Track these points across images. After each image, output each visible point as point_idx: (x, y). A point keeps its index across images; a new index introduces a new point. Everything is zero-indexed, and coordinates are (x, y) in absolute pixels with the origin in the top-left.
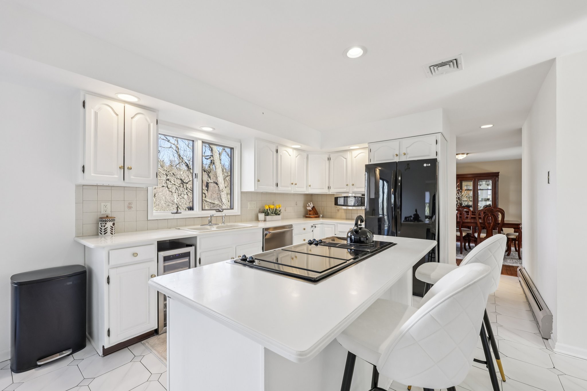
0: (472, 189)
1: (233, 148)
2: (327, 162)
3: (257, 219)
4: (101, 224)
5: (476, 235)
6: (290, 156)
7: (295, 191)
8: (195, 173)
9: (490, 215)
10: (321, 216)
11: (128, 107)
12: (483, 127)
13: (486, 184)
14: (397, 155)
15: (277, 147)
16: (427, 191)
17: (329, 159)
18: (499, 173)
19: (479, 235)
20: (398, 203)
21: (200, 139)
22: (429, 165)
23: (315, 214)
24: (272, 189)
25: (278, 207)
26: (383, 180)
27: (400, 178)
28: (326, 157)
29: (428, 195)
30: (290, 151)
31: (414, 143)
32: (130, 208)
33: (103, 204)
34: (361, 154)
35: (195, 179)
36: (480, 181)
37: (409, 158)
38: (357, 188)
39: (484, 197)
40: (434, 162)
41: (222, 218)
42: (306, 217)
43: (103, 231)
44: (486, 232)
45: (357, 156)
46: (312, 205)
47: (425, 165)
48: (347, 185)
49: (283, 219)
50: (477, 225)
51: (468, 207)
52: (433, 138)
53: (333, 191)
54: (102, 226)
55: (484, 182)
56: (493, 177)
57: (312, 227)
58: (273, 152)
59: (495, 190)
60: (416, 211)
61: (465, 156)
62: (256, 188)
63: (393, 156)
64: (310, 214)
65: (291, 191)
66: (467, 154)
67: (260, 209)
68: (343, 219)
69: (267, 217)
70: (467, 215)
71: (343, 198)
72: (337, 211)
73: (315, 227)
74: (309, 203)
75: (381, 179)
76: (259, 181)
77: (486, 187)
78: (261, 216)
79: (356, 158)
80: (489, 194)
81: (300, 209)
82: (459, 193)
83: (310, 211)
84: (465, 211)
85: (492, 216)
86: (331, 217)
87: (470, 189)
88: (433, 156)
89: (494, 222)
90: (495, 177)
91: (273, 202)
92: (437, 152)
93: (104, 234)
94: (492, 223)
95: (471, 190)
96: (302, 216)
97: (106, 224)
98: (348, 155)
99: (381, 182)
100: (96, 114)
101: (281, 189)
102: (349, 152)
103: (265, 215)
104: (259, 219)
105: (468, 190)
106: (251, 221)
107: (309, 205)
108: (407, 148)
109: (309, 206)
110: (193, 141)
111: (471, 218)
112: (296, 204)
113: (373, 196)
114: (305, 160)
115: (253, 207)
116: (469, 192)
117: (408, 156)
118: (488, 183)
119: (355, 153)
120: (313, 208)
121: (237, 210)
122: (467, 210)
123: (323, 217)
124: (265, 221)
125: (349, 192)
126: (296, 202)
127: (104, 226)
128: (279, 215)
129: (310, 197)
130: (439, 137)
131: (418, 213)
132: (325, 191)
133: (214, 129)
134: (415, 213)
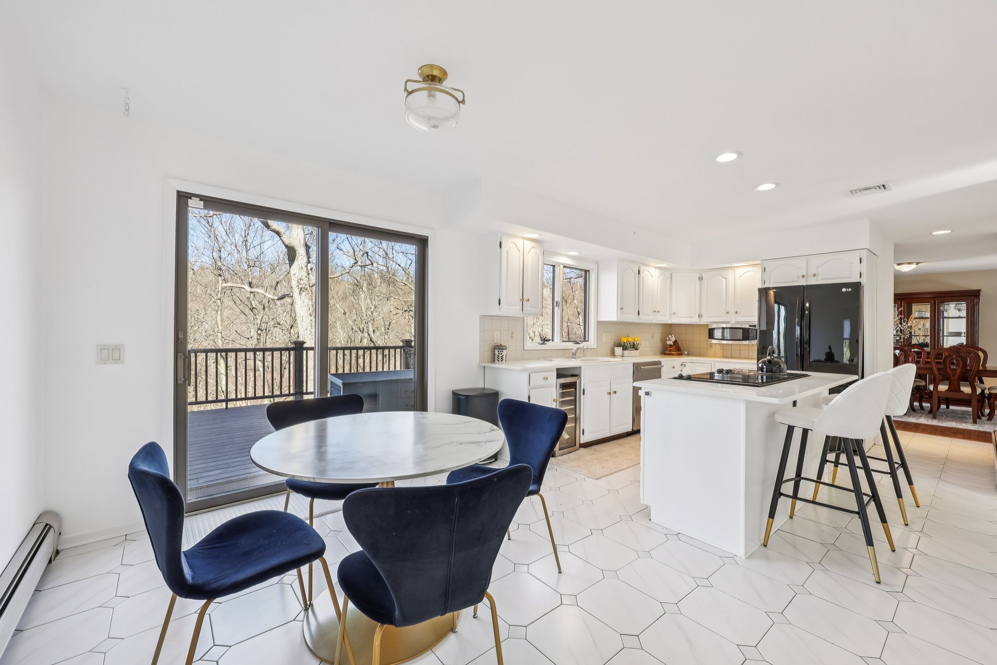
0: (929, 316)
1: (589, 271)
2: (698, 282)
3: (613, 354)
4: (498, 351)
5: (931, 387)
6: (652, 276)
7: (656, 321)
8: (556, 300)
9: (954, 357)
10: (686, 353)
11: (527, 243)
12: (934, 233)
13: (955, 309)
14: (803, 276)
15: (639, 267)
16: (846, 318)
17: (701, 279)
18: (980, 290)
19: (936, 387)
20: (806, 337)
21: (562, 264)
22: (850, 290)
23: (677, 350)
24: (634, 318)
25: (636, 339)
26: (779, 304)
27: (807, 305)
28: (697, 275)
29: (847, 326)
30: (652, 270)
31: (827, 261)
32: (512, 337)
33: (496, 333)
34: (748, 273)
35: (555, 308)
36: (946, 304)
37: (821, 280)
38: (742, 316)
39: (952, 329)
40: (856, 287)
41: (584, 351)
42: (665, 354)
43: (500, 358)
44: (948, 384)
45: (742, 275)
46: (673, 339)
47: (844, 290)
48: (728, 313)
49: (641, 355)
50: (932, 371)
51: (922, 345)
52: (856, 257)
53: (704, 321)
54: (499, 354)
55: (952, 305)
56: (969, 297)
57: (682, 365)
58: (635, 274)
59: (973, 319)
60: (830, 348)
61: (913, 266)
62: (619, 318)
63: (798, 277)
64: (670, 350)
65: (653, 320)
66: (917, 263)
67: (614, 342)
68: (719, 357)
69: (626, 352)
70: (917, 358)
71: (721, 330)
72: (709, 347)
73: (685, 366)
74: (670, 336)
75: (776, 302)
76: (622, 309)
77: (957, 314)
78: (618, 351)
79: (741, 278)
80: (961, 326)
81: (657, 343)
82: (901, 323)
83: (671, 346)
84: (914, 352)
85: (959, 359)
86: (700, 355)
87: (927, 316)
88: (855, 279)
89: (962, 368)
90: (972, 298)
91: (628, 334)
92: (861, 273)
93: (502, 361)
94: (960, 369)
95: (927, 318)
96: (659, 353)
97: (502, 351)
98: (730, 274)
99: (776, 306)
100: (507, 251)
101: (643, 319)
102: (730, 271)
103: (623, 350)
104: (616, 354)
105: (922, 318)
106: (606, 356)
107: (669, 338)
108: (817, 267)
109: (670, 340)
110: (554, 266)
111: (926, 363)
112: (653, 337)
113: (764, 328)
114: (669, 281)
115: (608, 339)
116: (922, 322)
117: (820, 278)
118: (960, 307)
119: (739, 272)
120: (675, 342)
121: (592, 342)
122: (920, 350)
123: (688, 355)
124: (623, 356)
125: (729, 322)
126: (653, 335)
127: (501, 354)
128: (637, 349)
129: (668, 328)
130: (864, 254)
131: (833, 351)
132: (695, 320)
133: (580, 252)
134: (828, 351)
